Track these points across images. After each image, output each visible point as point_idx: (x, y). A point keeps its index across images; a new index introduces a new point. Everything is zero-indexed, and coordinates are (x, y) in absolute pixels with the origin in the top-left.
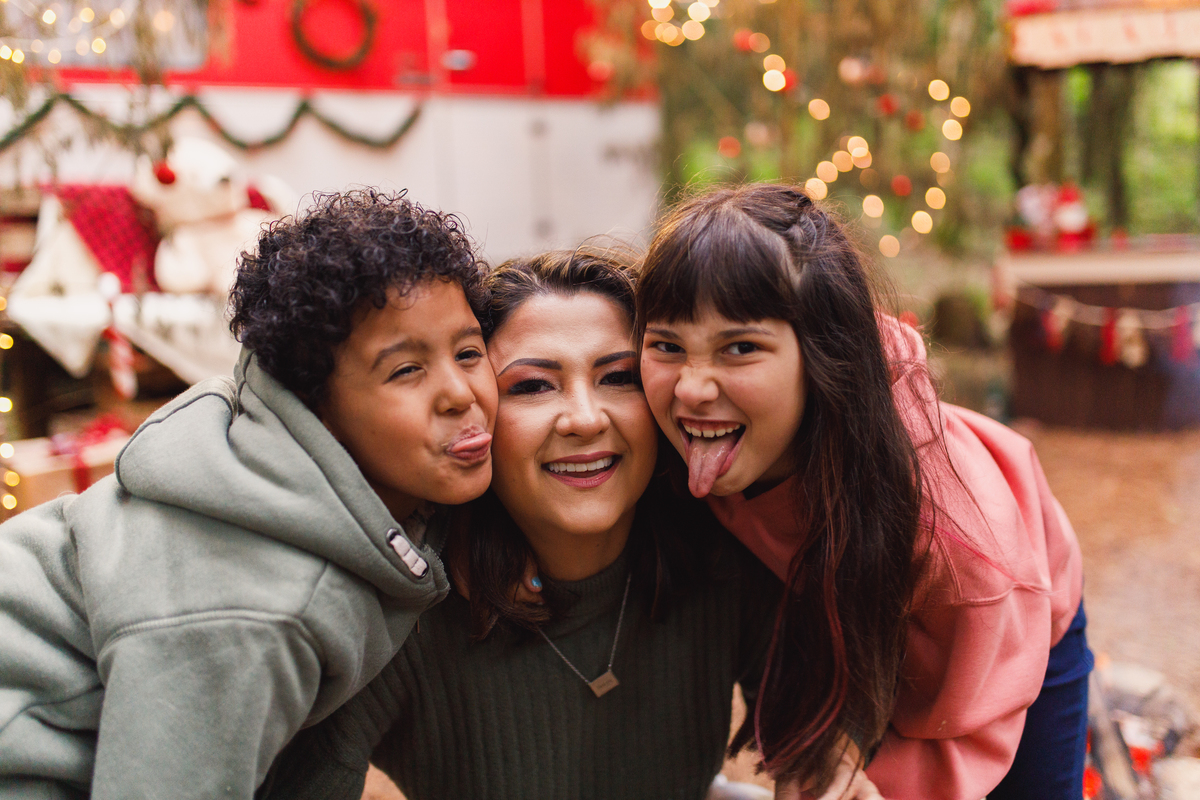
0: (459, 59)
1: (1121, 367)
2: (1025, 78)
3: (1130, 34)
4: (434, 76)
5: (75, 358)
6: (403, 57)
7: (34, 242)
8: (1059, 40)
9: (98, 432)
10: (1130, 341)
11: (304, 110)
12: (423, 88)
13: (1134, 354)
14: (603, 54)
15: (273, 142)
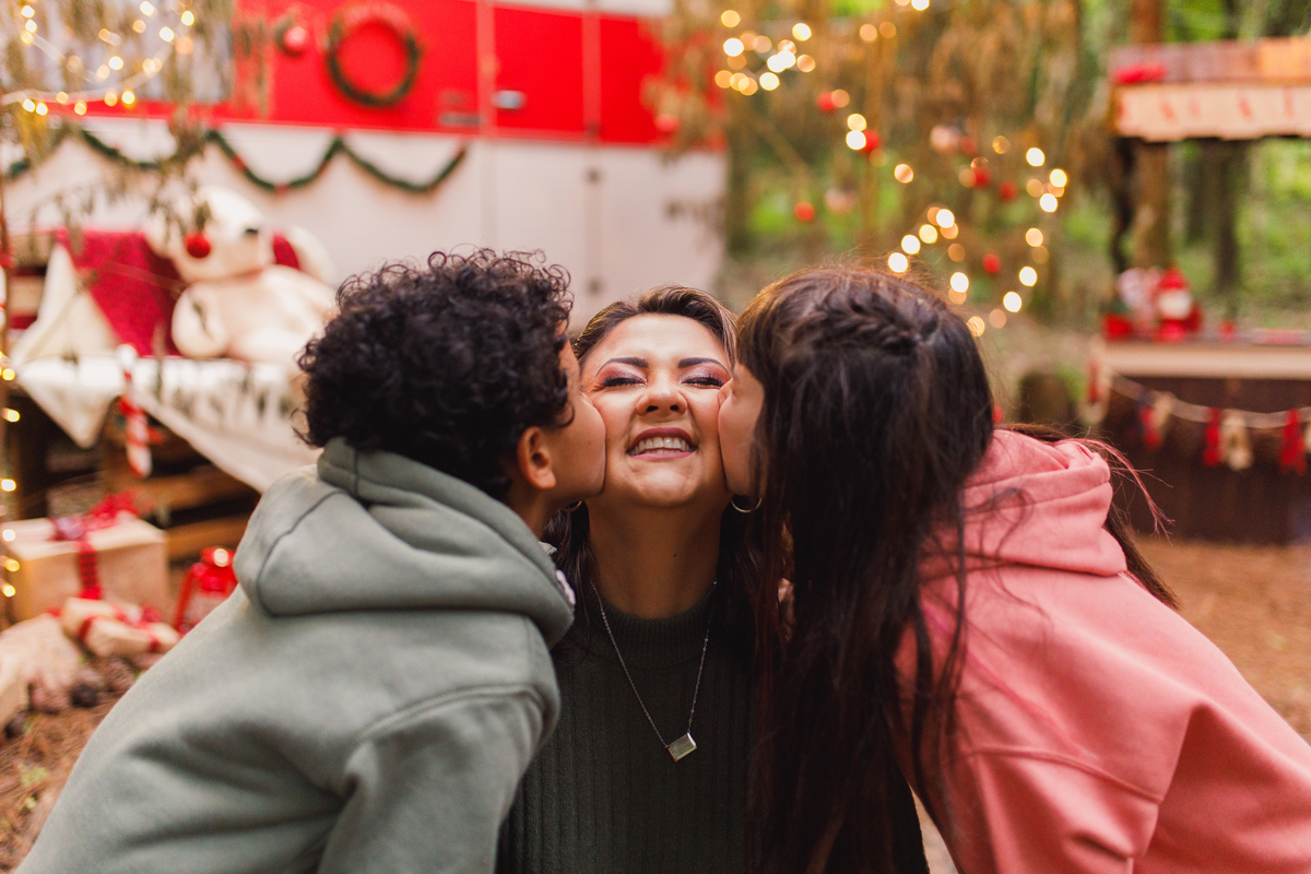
0: (510, 99)
1: (1225, 469)
2: (1128, 149)
3: (1245, 110)
4: (484, 118)
5: (82, 428)
6: (448, 96)
7: (41, 296)
8: (1168, 113)
9: (105, 515)
10: (1233, 442)
11: (337, 148)
12: (470, 131)
13: (1239, 458)
14: (670, 105)
15: (300, 184)
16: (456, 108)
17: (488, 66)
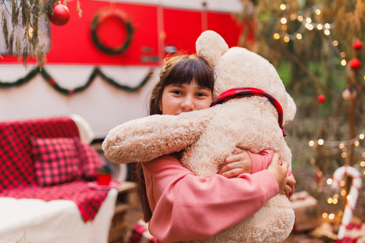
6: (144, 49)
11: (96, 73)
15: (79, 90)
16: (148, 54)
17: (162, 35)
